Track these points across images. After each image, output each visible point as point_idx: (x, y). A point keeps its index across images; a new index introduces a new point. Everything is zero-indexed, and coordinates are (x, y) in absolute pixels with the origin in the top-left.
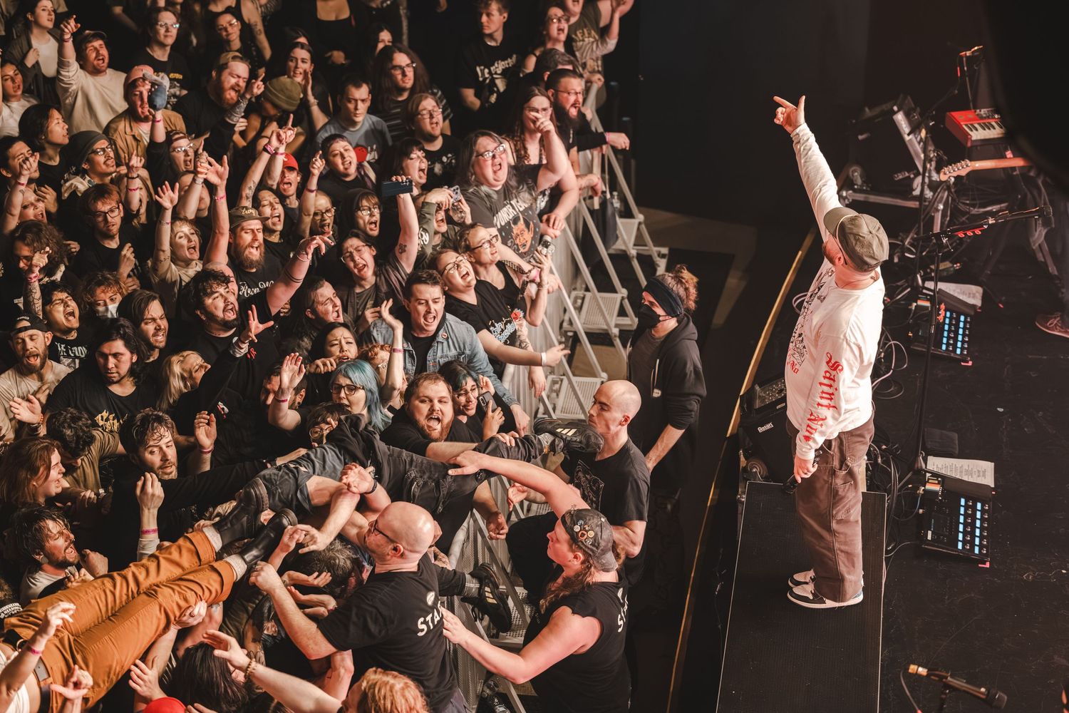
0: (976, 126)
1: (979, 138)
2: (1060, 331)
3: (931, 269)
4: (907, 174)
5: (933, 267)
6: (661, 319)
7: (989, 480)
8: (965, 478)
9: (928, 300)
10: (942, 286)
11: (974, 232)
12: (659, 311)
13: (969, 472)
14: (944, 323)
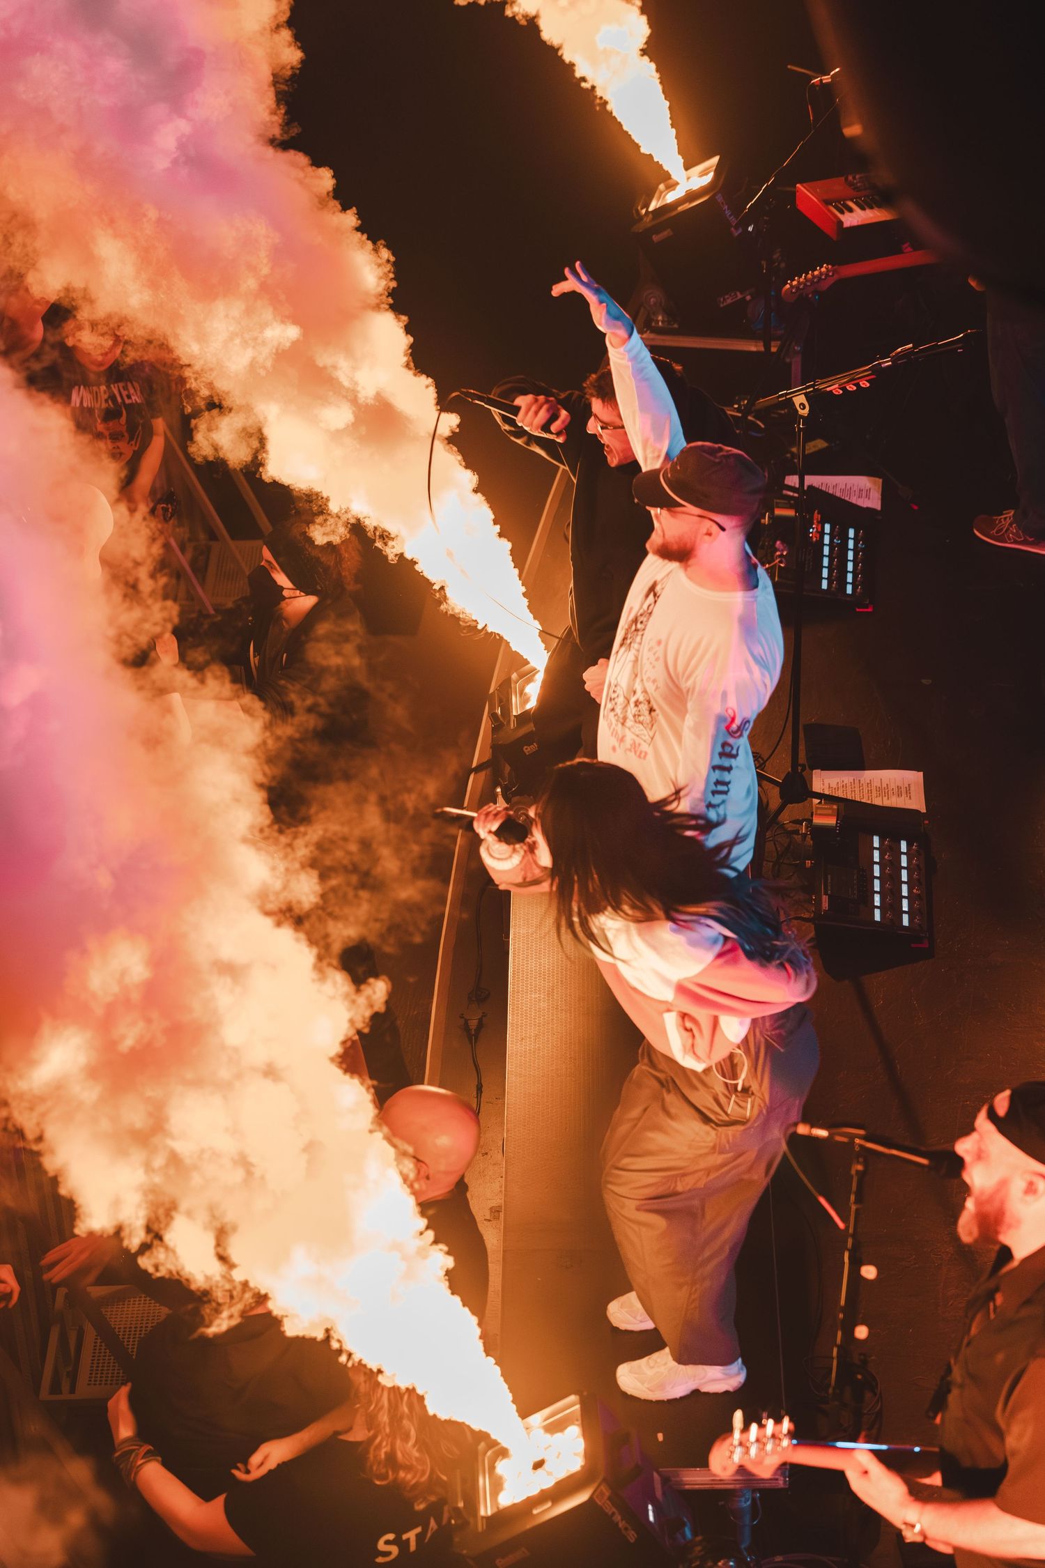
0: (851, 204)
1: (855, 223)
2: (1015, 542)
3: (792, 453)
4: (739, 296)
5: (794, 450)
6: (285, 593)
7: (916, 802)
8: (878, 802)
9: (791, 507)
10: (810, 480)
11: (857, 385)
12: (282, 579)
13: (884, 791)
14: (821, 544)
